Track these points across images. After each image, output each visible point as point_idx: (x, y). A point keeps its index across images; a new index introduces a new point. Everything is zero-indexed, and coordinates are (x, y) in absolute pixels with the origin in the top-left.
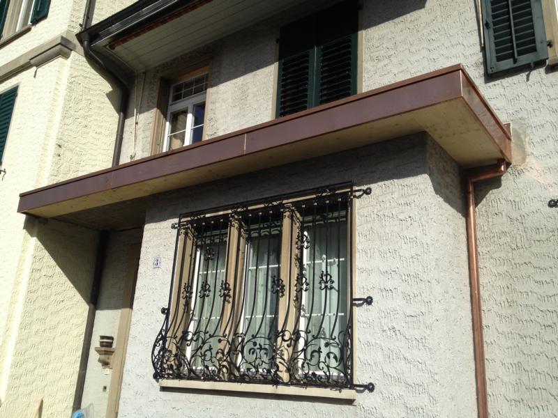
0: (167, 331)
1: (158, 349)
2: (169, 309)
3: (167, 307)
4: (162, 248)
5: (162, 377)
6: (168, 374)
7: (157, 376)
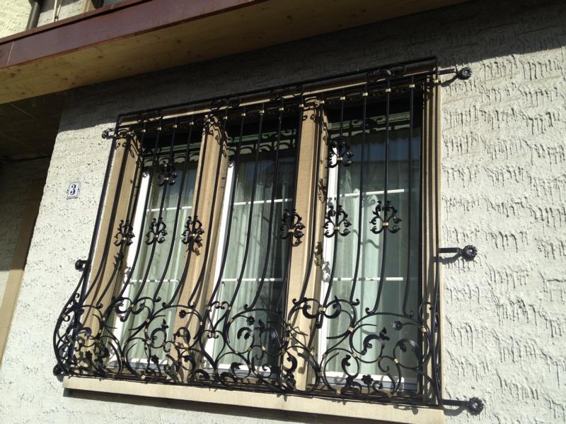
0: (83, 297)
1: (65, 325)
2: (89, 262)
3: (86, 259)
4: (83, 168)
5: (71, 373)
6: (81, 369)
7: (60, 371)
